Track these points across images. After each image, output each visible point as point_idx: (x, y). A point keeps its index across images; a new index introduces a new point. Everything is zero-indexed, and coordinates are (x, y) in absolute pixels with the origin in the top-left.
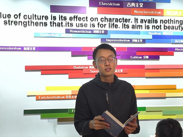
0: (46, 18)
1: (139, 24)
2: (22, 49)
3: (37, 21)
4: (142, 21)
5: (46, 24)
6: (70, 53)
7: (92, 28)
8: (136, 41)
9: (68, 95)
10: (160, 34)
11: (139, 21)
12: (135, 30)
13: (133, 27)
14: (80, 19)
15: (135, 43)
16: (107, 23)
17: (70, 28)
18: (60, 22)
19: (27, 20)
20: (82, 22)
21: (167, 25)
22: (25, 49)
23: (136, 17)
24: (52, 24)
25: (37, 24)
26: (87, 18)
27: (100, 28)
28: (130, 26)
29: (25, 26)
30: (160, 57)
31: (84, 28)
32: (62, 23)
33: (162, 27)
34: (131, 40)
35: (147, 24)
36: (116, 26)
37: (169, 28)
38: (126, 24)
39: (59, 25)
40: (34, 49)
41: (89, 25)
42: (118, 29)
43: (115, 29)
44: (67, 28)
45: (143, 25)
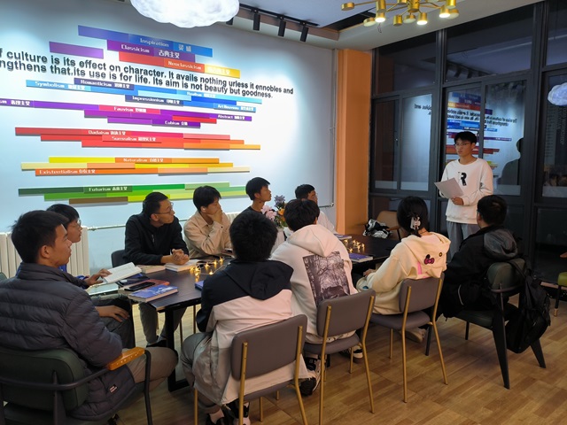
0: (44, 59)
1: (175, 80)
2: (9, 103)
3: (30, 62)
4: (178, 77)
5: (44, 69)
6: (82, 112)
7: (112, 80)
8: (172, 102)
9: (82, 169)
10: (200, 95)
11: (175, 76)
12: (170, 87)
13: (168, 83)
14: (95, 66)
15: (170, 104)
16: (134, 75)
17: (80, 77)
18: (66, 67)
19: (13, 60)
20: (97, 70)
21: (209, 85)
22: (13, 102)
23: (172, 70)
24: (54, 70)
25: (29, 68)
26: (104, 65)
27: (123, 81)
28: (164, 83)
29: (11, 69)
30: (202, 124)
31: (101, 79)
32: (68, 69)
33: (203, 87)
34: (165, 100)
35: (185, 81)
36: (146, 81)
37: (211, 88)
38: (159, 78)
39: (64, 71)
40: (28, 104)
41: (107, 76)
42: (147, 85)
43: (143, 84)
44: (77, 76)
45: (180, 81)
